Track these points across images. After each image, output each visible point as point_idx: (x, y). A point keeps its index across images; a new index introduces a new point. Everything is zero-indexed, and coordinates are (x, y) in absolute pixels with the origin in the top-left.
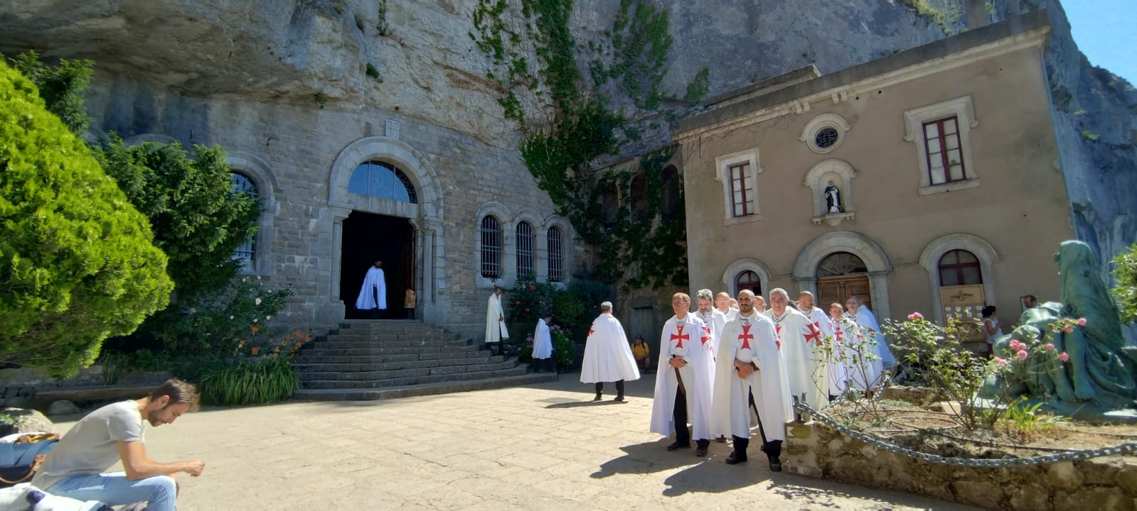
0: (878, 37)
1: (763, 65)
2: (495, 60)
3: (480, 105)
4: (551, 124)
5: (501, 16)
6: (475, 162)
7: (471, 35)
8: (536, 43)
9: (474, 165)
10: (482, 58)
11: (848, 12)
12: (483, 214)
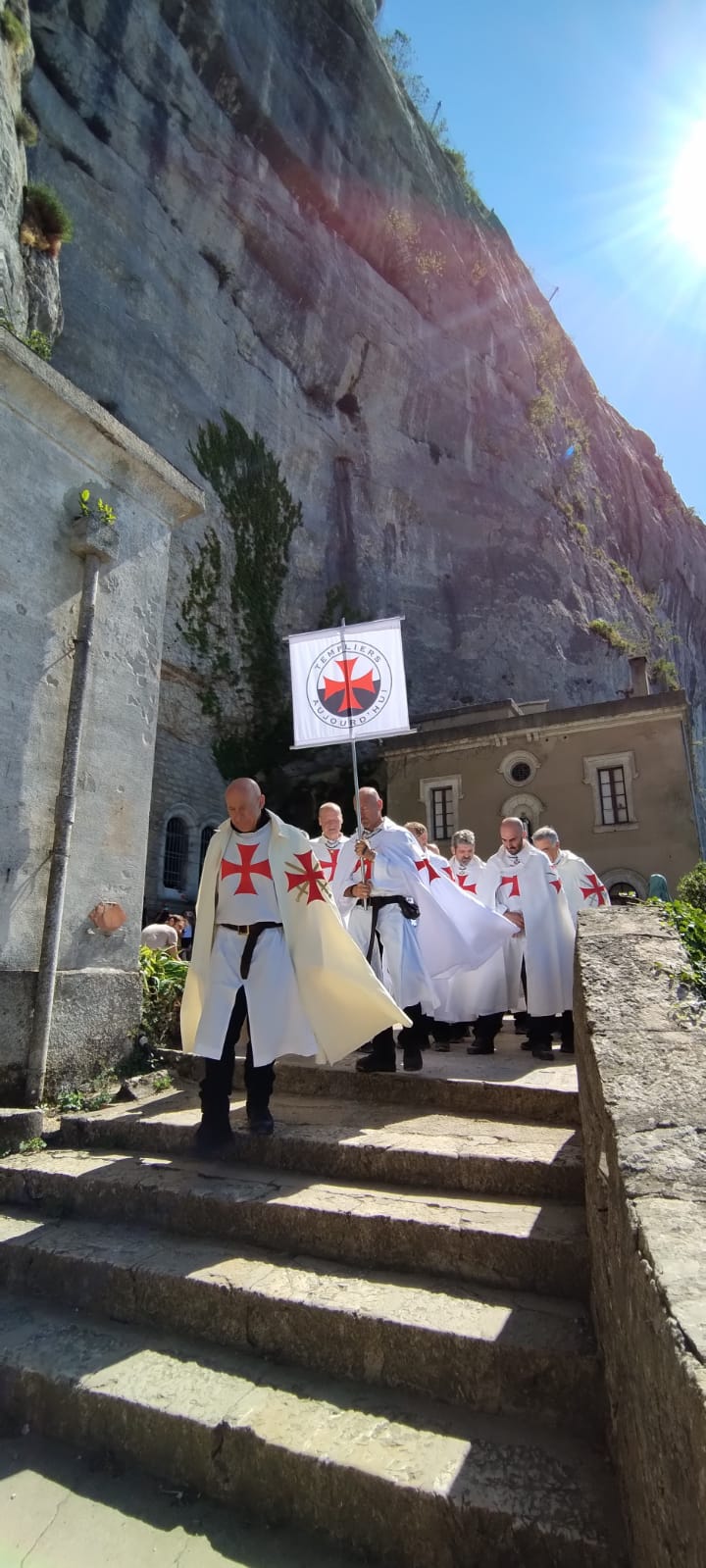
0: (574, 664)
1: (464, 684)
2: (200, 653)
3: (179, 698)
4: (248, 723)
5: (210, 609)
6: (166, 758)
7: (178, 626)
8: (242, 639)
9: (165, 761)
10: (187, 650)
11: (545, 638)
12: (170, 816)
